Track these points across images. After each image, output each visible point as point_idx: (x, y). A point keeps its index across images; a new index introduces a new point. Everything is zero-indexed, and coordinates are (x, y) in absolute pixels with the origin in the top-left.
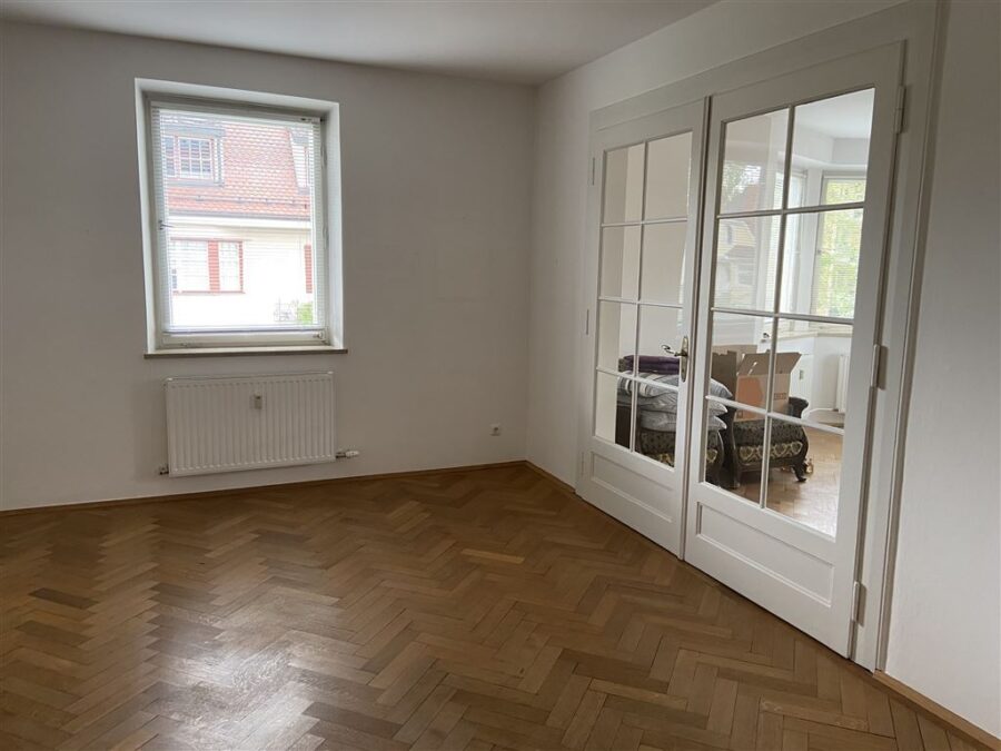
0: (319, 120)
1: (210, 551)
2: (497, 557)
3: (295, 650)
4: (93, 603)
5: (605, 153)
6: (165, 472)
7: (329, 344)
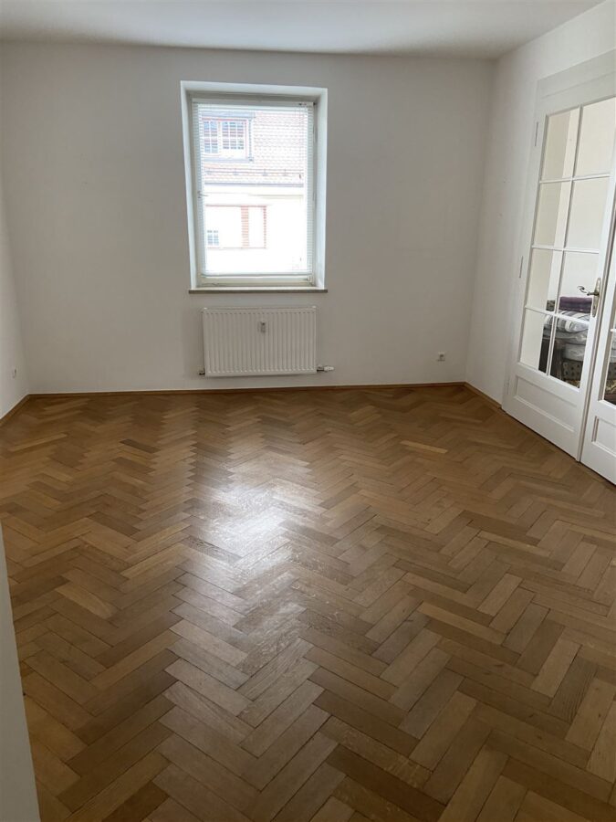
0: (312, 104)
1: (229, 426)
2: (428, 447)
3: (277, 489)
4: (158, 450)
5: (547, 117)
6: (202, 374)
7: (315, 285)
